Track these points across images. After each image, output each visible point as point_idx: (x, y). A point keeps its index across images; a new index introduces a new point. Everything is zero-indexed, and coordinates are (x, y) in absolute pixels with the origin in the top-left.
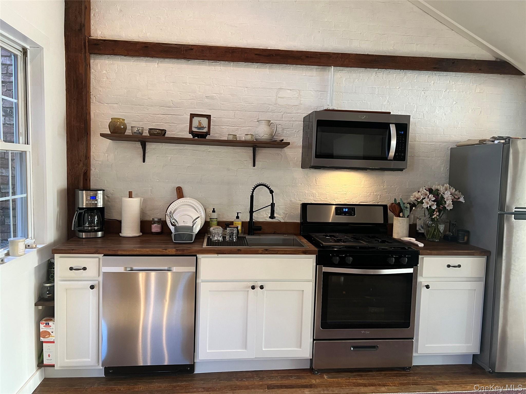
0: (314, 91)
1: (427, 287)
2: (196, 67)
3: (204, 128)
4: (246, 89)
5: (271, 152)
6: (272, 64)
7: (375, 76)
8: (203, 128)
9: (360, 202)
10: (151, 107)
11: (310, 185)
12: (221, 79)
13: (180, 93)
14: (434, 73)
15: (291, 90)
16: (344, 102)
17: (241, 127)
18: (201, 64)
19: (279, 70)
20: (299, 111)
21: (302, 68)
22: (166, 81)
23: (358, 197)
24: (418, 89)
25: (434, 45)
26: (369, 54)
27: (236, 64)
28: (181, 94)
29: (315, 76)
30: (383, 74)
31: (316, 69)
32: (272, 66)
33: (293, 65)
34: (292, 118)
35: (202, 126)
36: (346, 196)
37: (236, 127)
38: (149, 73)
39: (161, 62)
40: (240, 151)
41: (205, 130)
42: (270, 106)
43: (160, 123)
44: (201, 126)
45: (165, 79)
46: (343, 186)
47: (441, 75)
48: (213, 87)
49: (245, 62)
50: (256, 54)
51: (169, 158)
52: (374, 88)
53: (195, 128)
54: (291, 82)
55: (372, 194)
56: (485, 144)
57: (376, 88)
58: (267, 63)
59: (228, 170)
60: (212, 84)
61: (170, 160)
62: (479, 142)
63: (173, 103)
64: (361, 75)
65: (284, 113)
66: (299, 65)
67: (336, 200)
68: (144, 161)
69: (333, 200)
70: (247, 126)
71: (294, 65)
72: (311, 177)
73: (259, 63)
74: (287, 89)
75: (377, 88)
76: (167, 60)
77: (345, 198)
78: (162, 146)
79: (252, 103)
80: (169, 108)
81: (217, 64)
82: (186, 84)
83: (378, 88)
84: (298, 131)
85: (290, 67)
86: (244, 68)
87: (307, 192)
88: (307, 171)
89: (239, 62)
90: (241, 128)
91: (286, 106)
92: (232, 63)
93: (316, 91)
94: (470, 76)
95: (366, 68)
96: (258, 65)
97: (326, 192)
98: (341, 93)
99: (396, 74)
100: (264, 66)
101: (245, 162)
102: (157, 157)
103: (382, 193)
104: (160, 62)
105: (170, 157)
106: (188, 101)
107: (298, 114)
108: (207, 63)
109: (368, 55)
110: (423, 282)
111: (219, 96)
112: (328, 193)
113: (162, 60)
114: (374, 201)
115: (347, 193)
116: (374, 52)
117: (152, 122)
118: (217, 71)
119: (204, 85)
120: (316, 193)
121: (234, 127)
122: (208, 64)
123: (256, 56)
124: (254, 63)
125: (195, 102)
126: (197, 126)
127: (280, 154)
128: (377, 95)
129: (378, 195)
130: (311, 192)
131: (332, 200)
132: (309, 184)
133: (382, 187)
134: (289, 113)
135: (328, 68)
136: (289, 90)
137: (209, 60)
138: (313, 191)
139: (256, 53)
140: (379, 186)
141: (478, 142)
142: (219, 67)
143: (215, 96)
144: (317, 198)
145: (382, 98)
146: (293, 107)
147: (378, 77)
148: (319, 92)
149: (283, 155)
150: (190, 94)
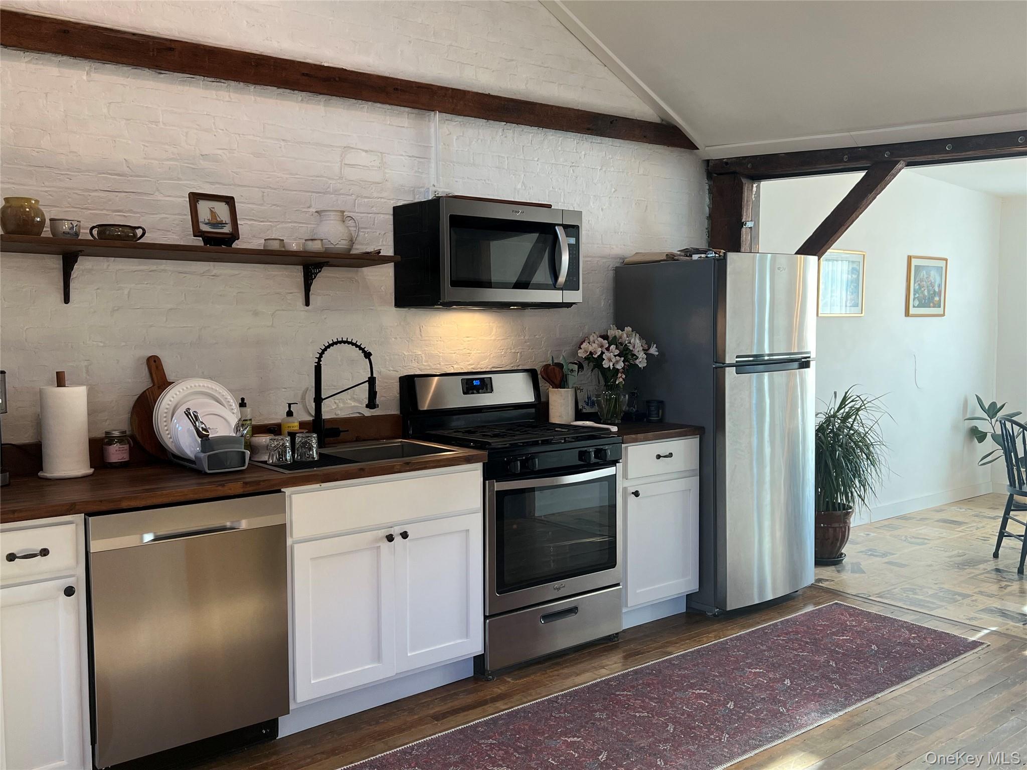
0: (407, 156)
1: (636, 494)
2: (177, 88)
3: (224, 224)
4: (283, 143)
5: (338, 276)
6: (330, 96)
7: (502, 135)
8: (221, 224)
9: (493, 367)
10: (77, 172)
11: (412, 340)
12: (231, 119)
13: (144, 145)
14: (584, 137)
15: (366, 151)
16: (457, 181)
17: (277, 223)
18: (188, 84)
19: (344, 109)
20: (384, 194)
21: (384, 108)
22: (110, 115)
23: (489, 358)
24: (565, 164)
25: (582, 88)
26: (492, 93)
27: (259, 90)
28: (147, 146)
29: (407, 127)
30: (514, 133)
31: (408, 113)
32: (329, 100)
33: (368, 102)
34: (372, 207)
35: (218, 219)
36: (470, 358)
37: (266, 222)
38: (69, 93)
39: (96, 71)
40: (276, 273)
41: (227, 229)
42: (330, 182)
43: (102, 210)
44: (216, 219)
45: (109, 112)
46: (464, 339)
47: (594, 141)
48: (215, 135)
49: (279, 87)
50: (303, 74)
51: (126, 292)
52: (502, 157)
53: (206, 224)
54: (367, 135)
55: (509, 351)
56: (677, 260)
57: (504, 158)
58: (321, 94)
59: (256, 314)
60: (214, 129)
61: (128, 297)
62: (667, 257)
63: (128, 167)
64: (480, 131)
65: (358, 196)
66: (378, 104)
67: (455, 366)
68: (67, 300)
69: (450, 366)
70: (289, 220)
71: (370, 103)
72: (412, 323)
73: (305, 93)
74: (361, 149)
75: (506, 159)
76: (109, 67)
77: (468, 361)
78: (108, 264)
79: (297, 174)
80: (120, 177)
81: (221, 86)
82: (157, 125)
83: (507, 157)
84: (385, 234)
85: (364, 106)
86: (277, 99)
87: (406, 354)
88: (403, 311)
89: (266, 87)
90: (278, 225)
91: (361, 182)
92: (252, 88)
93: (410, 156)
94: (631, 147)
95: (488, 120)
96: (302, 95)
97: (438, 351)
98: (451, 162)
99: (532, 134)
100: (316, 98)
101: (289, 297)
102: (98, 290)
103: (523, 349)
104: (93, 70)
105: (129, 290)
106: (163, 164)
107: (382, 199)
108: (201, 83)
109: (489, 96)
110: (629, 488)
111: (228, 155)
112: (441, 354)
113: (98, 65)
114: (512, 363)
115: (470, 352)
116: (499, 91)
117: (82, 209)
118: (223, 101)
119: (196, 129)
120: (422, 355)
121: (262, 224)
122: (203, 84)
123: (303, 77)
124: (296, 92)
125: (179, 167)
126: (209, 220)
127: (354, 280)
128: (506, 170)
129: (518, 352)
130: (414, 353)
131: (448, 367)
132: (410, 339)
133: (522, 338)
134: (366, 197)
135: (427, 113)
136: (363, 150)
137: (204, 77)
138: (417, 351)
139: (303, 72)
140: (519, 337)
141: (664, 257)
142: (227, 94)
143: (220, 155)
144: (424, 364)
145: (513, 176)
146: (372, 186)
147: (506, 137)
148: (415, 158)
149: (360, 281)
150: (166, 147)
